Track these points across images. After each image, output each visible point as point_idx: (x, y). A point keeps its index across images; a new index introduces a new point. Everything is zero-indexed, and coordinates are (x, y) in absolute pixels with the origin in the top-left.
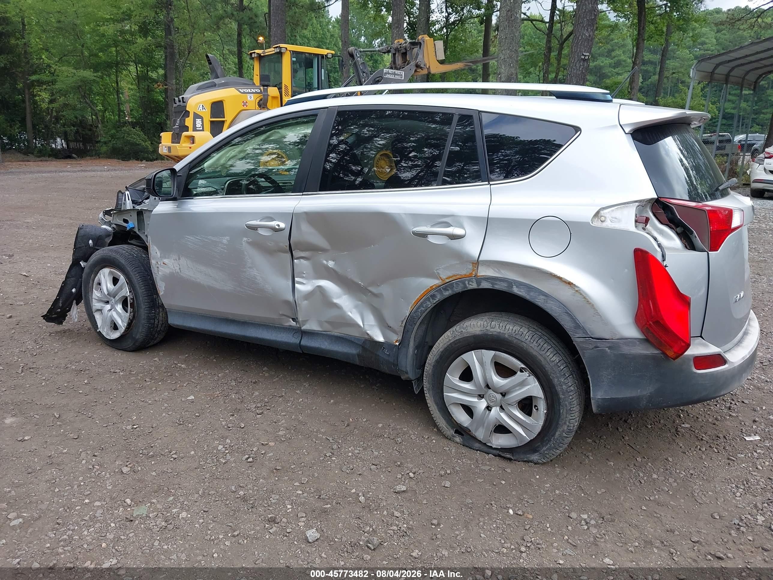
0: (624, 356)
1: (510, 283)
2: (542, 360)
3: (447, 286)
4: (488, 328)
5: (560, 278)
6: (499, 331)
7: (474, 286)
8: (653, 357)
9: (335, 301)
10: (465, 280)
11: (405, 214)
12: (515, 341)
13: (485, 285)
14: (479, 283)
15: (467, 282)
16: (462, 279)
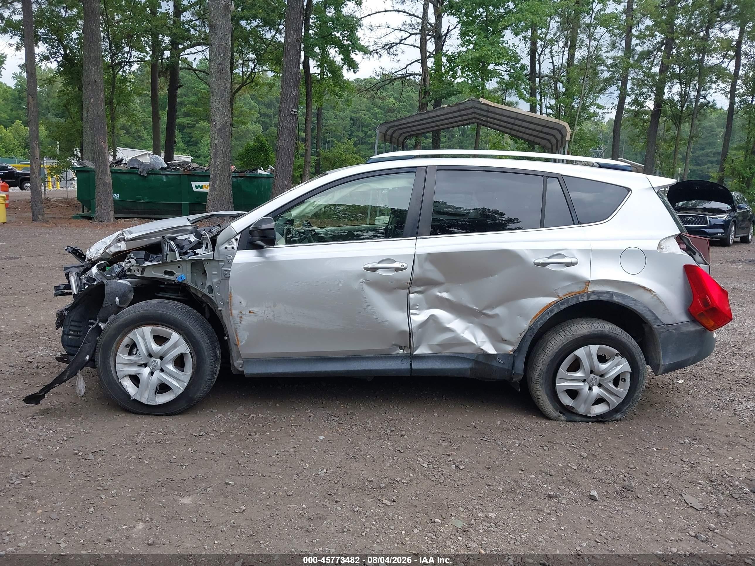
0: (683, 333)
1: (612, 294)
2: (630, 345)
3: (562, 301)
4: (593, 329)
5: (644, 288)
6: (601, 330)
7: (585, 299)
8: (699, 331)
9: (448, 326)
10: (579, 296)
11: (527, 250)
12: (613, 335)
13: (593, 298)
14: (588, 297)
15: (580, 297)
16: (576, 295)
